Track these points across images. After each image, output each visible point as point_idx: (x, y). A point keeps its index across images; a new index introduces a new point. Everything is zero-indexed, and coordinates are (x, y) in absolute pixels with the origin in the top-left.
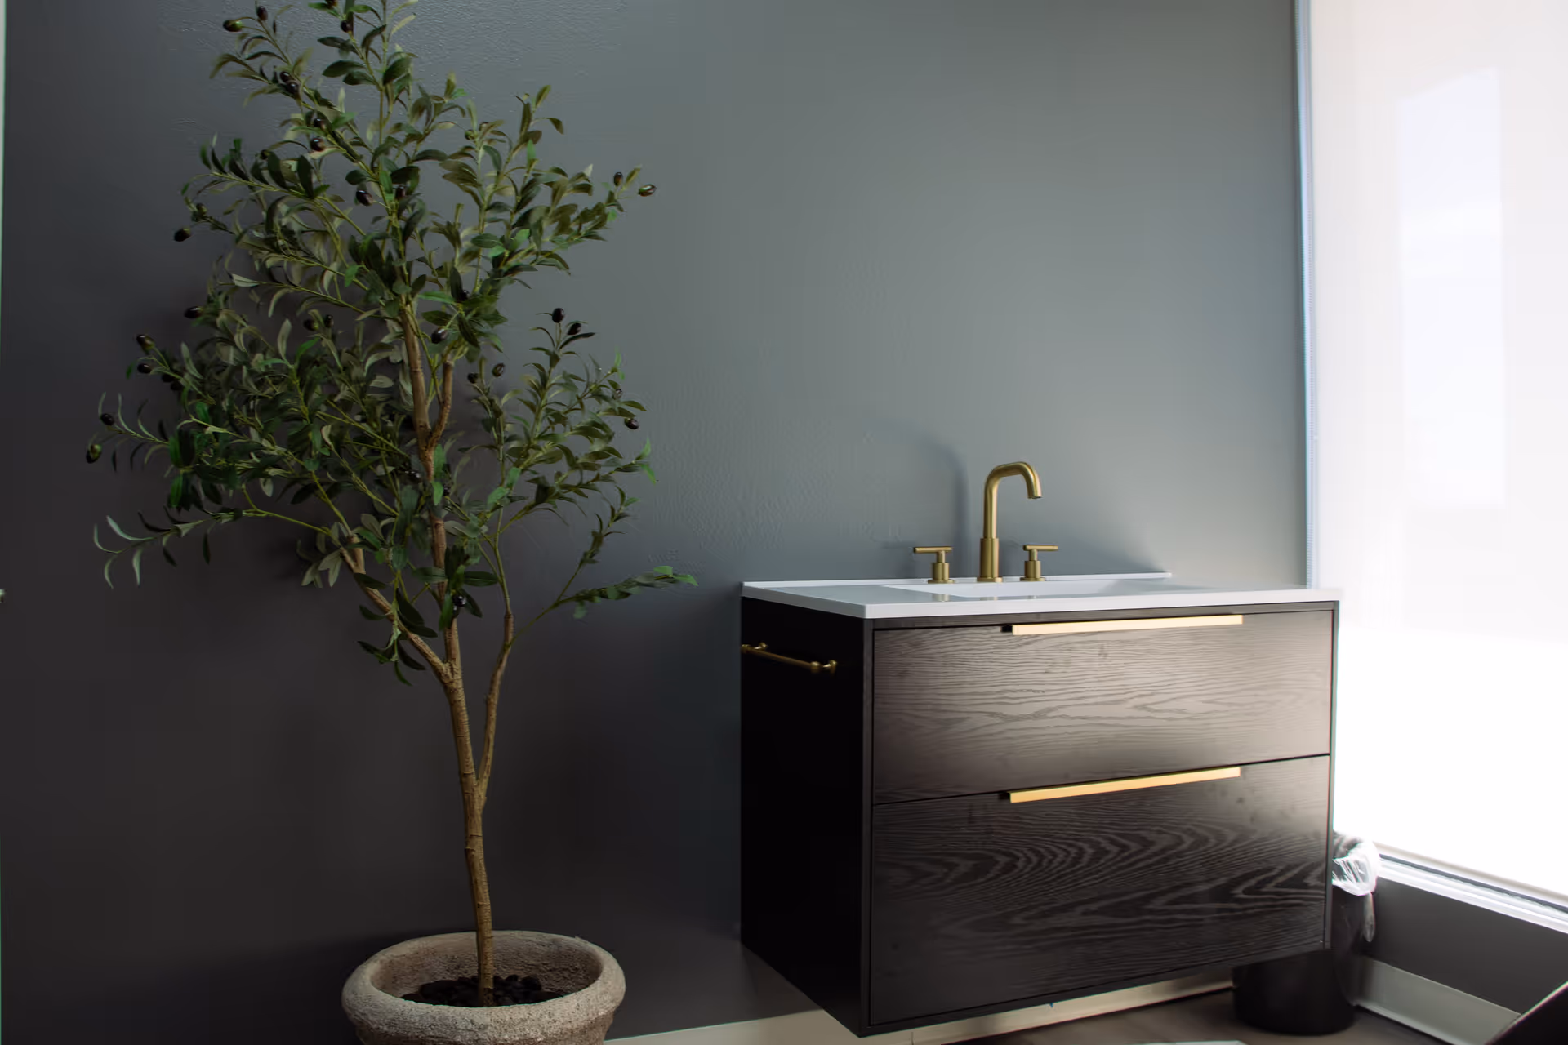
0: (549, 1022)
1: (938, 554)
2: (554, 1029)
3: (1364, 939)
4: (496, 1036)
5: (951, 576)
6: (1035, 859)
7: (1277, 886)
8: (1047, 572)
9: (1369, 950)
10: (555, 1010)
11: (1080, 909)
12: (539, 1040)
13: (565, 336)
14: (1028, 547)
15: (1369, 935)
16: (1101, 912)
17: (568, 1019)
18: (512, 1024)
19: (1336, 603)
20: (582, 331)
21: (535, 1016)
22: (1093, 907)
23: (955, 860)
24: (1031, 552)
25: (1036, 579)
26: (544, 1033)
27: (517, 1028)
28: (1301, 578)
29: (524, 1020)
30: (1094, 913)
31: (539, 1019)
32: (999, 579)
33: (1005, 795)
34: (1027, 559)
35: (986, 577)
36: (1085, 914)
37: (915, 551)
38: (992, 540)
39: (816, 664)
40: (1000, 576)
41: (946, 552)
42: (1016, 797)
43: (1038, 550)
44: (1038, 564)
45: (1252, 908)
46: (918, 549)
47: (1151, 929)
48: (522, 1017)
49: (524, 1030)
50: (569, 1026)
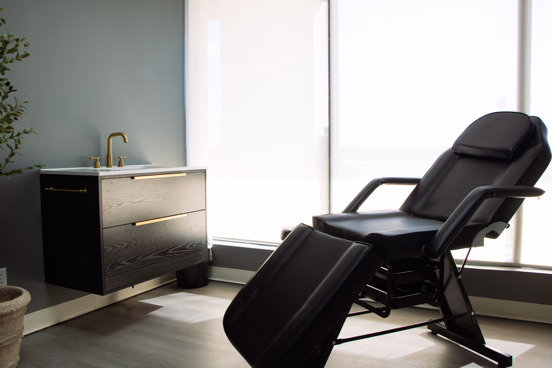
0: (17, 305)
1: (96, 159)
2: (18, 307)
3: (210, 261)
4: (2, 312)
5: (100, 166)
6: (142, 241)
7: (196, 245)
8: (124, 165)
9: (211, 264)
10: (18, 301)
11: (153, 254)
12: (15, 311)
13: (8, 90)
14: (120, 157)
15: (211, 259)
16: (158, 254)
17: (22, 303)
18: (6, 307)
19: (206, 170)
20: (14, 89)
21: (13, 304)
22: (156, 254)
23: (123, 243)
24: (120, 159)
25: (122, 166)
26: (16, 308)
27: (8, 308)
28: (185, 164)
29: (10, 305)
30: (156, 255)
31: (14, 304)
32: (113, 167)
33: (134, 224)
34: (119, 161)
35: (109, 166)
36: (154, 255)
37: (90, 158)
38: (111, 155)
39: (81, 190)
40: (113, 166)
41: (99, 159)
42: (137, 224)
43: (123, 158)
44: (123, 162)
45: (191, 251)
46: (91, 158)
47: (169, 258)
48: (9, 304)
49: (10, 308)
50: (22, 305)
